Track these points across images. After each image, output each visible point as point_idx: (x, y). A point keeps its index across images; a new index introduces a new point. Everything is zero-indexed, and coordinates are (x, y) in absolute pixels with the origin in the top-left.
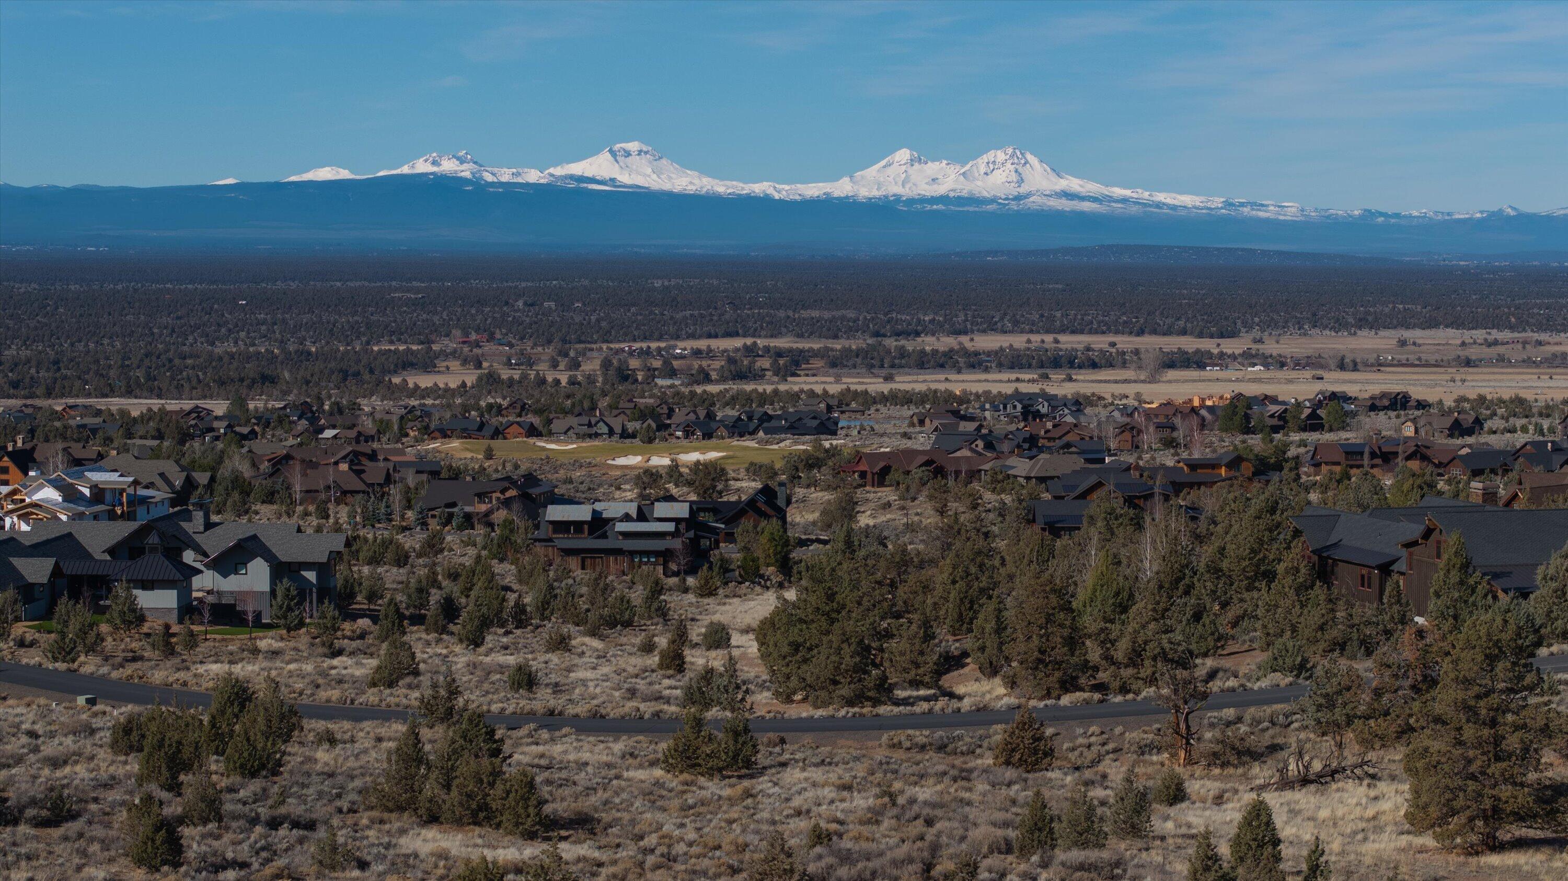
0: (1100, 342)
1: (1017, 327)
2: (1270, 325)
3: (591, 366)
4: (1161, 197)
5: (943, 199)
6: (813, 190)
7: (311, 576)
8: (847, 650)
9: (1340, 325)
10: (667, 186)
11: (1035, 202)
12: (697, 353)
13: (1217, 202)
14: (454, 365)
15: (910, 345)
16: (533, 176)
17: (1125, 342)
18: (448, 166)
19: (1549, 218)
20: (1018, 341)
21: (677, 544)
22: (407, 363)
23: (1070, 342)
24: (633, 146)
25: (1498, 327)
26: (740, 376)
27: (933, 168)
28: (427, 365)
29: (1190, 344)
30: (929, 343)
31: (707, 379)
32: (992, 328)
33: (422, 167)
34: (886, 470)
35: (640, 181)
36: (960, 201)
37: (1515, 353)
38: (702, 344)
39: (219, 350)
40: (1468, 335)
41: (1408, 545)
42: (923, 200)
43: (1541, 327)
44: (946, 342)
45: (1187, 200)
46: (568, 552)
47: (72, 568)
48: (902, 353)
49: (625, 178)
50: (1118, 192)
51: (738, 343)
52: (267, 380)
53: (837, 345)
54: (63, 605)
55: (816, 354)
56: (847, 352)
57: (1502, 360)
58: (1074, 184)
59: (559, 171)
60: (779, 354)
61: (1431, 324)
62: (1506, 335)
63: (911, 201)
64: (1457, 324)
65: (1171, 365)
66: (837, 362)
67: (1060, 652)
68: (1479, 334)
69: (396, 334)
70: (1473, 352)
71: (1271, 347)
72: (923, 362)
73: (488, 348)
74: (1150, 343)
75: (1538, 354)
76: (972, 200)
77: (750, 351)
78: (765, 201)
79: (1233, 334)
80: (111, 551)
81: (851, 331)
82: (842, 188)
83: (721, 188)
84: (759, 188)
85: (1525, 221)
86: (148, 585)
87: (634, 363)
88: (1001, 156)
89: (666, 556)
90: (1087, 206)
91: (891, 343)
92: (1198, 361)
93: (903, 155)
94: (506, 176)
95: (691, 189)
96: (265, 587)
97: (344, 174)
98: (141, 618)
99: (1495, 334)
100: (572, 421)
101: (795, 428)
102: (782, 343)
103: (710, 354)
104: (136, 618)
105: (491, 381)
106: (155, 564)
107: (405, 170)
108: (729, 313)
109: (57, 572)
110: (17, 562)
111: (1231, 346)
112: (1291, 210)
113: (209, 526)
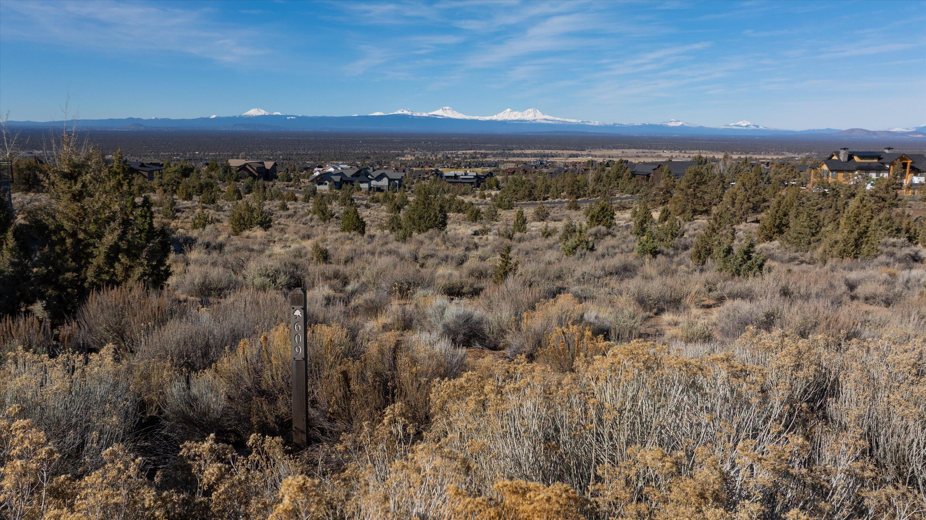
0: (554, 152)
1: (535, 148)
2: (593, 148)
3: (440, 156)
4: (567, 120)
5: (517, 120)
6: (488, 118)
7: (397, 182)
8: (527, 191)
9: (608, 148)
10: (455, 117)
11: (538, 121)
12: (463, 153)
13: (580, 121)
14: (409, 156)
15: (511, 152)
16: (425, 114)
17: (560, 152)
18: (406, 112)
19: (656, 125)
20: (536, 151)
21: (474, 181)
22: (398, 155)
23: (547, 152)
24: (447, 108)
25: (645, 149)
26: (473, 158)
27: (515, 113)
28: (403, 156)
29: (574, 152)
30: (515, 152)
31: (466, 158)
32: (529, 148)
33: (400, 112)
34: (514, 172)
35: (449, 116)
36: (521, 121)
37: (649, 155)
38: (464, 152)
39: (356, 152)
40: (638, 151)
41: (654, 170)
42: (513, 121)
43: (655, 149)
44: (519, 152)
45: (573, 121)
46: (450, 182)
47: (344, 179)
48: (509, 154)
49: (445, 115)
50: (557, 119)
51: (472, 151)
52: (368, 158)
53: (495, 152)
54: (344, 186)
55: (490, 154)
56: (497, 153)
57: (646, 156)
58: (547, 117)
59: (430, 113)
60: (482, 154)
61: (630, 148)
62: (647, 151)
63: (510, 121)
64: (635, 148)
65: (570, 157)
66: (494, 156)
67: (576, 191)
68: (641, 150)
69: (395, 149)
70: (639, 154)
71: (593, 153)
72: (514, 156)
73: (416, 152)
74: (565, 152)
75: (654, 155)
76: (524, 121)
77: (475, 153)
78: (477, 121)
79: (584, 150)
80: (352, 176)
81: (498, 149)
82: (494, 118)
83: (467, 117)
84: (476, 118)
85: (651, 126)
86: (362, 182)
87: (449, 156)
88: (531, 110)
89: (472, 183)
90: (550, 122)
91: (507, 152)
92: (576, 156)
93: (509, 110)
94: (418, 114)
95: (460, 118)
96: (387, 184)
97: (382, 114)
98: (361, 189)
99: (644, 150)
100: (439, 164)
101: (490, 166)
102: (483, 151)
103: (466, 154)
104: (360, 189)
105: (418, 158)
106: (362, 178)
107: (396, 113)
108: (470, 145)
109: (341, 179)
110: (332, 177)
111: (583, 153)
112: (597, 123)
113: (374, 170)
